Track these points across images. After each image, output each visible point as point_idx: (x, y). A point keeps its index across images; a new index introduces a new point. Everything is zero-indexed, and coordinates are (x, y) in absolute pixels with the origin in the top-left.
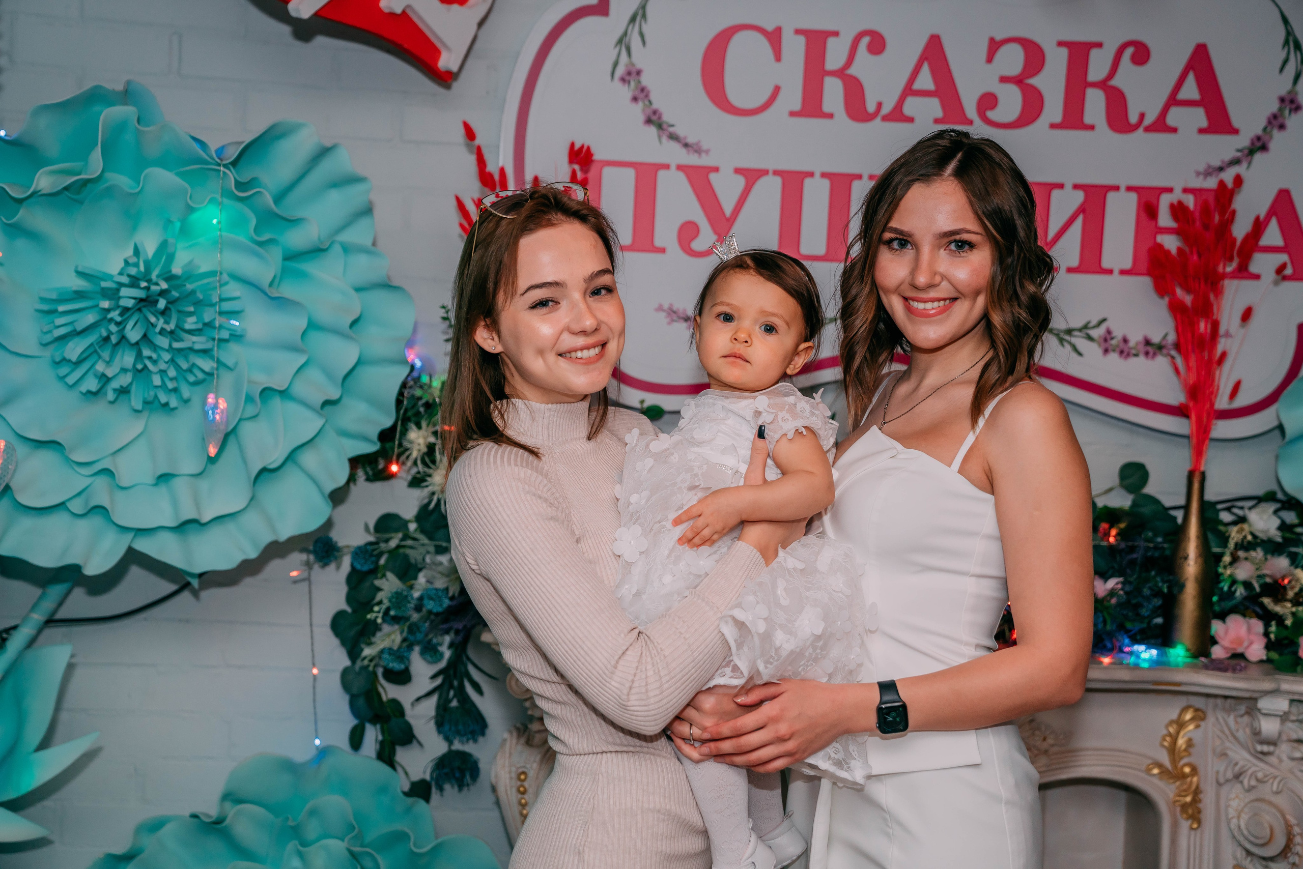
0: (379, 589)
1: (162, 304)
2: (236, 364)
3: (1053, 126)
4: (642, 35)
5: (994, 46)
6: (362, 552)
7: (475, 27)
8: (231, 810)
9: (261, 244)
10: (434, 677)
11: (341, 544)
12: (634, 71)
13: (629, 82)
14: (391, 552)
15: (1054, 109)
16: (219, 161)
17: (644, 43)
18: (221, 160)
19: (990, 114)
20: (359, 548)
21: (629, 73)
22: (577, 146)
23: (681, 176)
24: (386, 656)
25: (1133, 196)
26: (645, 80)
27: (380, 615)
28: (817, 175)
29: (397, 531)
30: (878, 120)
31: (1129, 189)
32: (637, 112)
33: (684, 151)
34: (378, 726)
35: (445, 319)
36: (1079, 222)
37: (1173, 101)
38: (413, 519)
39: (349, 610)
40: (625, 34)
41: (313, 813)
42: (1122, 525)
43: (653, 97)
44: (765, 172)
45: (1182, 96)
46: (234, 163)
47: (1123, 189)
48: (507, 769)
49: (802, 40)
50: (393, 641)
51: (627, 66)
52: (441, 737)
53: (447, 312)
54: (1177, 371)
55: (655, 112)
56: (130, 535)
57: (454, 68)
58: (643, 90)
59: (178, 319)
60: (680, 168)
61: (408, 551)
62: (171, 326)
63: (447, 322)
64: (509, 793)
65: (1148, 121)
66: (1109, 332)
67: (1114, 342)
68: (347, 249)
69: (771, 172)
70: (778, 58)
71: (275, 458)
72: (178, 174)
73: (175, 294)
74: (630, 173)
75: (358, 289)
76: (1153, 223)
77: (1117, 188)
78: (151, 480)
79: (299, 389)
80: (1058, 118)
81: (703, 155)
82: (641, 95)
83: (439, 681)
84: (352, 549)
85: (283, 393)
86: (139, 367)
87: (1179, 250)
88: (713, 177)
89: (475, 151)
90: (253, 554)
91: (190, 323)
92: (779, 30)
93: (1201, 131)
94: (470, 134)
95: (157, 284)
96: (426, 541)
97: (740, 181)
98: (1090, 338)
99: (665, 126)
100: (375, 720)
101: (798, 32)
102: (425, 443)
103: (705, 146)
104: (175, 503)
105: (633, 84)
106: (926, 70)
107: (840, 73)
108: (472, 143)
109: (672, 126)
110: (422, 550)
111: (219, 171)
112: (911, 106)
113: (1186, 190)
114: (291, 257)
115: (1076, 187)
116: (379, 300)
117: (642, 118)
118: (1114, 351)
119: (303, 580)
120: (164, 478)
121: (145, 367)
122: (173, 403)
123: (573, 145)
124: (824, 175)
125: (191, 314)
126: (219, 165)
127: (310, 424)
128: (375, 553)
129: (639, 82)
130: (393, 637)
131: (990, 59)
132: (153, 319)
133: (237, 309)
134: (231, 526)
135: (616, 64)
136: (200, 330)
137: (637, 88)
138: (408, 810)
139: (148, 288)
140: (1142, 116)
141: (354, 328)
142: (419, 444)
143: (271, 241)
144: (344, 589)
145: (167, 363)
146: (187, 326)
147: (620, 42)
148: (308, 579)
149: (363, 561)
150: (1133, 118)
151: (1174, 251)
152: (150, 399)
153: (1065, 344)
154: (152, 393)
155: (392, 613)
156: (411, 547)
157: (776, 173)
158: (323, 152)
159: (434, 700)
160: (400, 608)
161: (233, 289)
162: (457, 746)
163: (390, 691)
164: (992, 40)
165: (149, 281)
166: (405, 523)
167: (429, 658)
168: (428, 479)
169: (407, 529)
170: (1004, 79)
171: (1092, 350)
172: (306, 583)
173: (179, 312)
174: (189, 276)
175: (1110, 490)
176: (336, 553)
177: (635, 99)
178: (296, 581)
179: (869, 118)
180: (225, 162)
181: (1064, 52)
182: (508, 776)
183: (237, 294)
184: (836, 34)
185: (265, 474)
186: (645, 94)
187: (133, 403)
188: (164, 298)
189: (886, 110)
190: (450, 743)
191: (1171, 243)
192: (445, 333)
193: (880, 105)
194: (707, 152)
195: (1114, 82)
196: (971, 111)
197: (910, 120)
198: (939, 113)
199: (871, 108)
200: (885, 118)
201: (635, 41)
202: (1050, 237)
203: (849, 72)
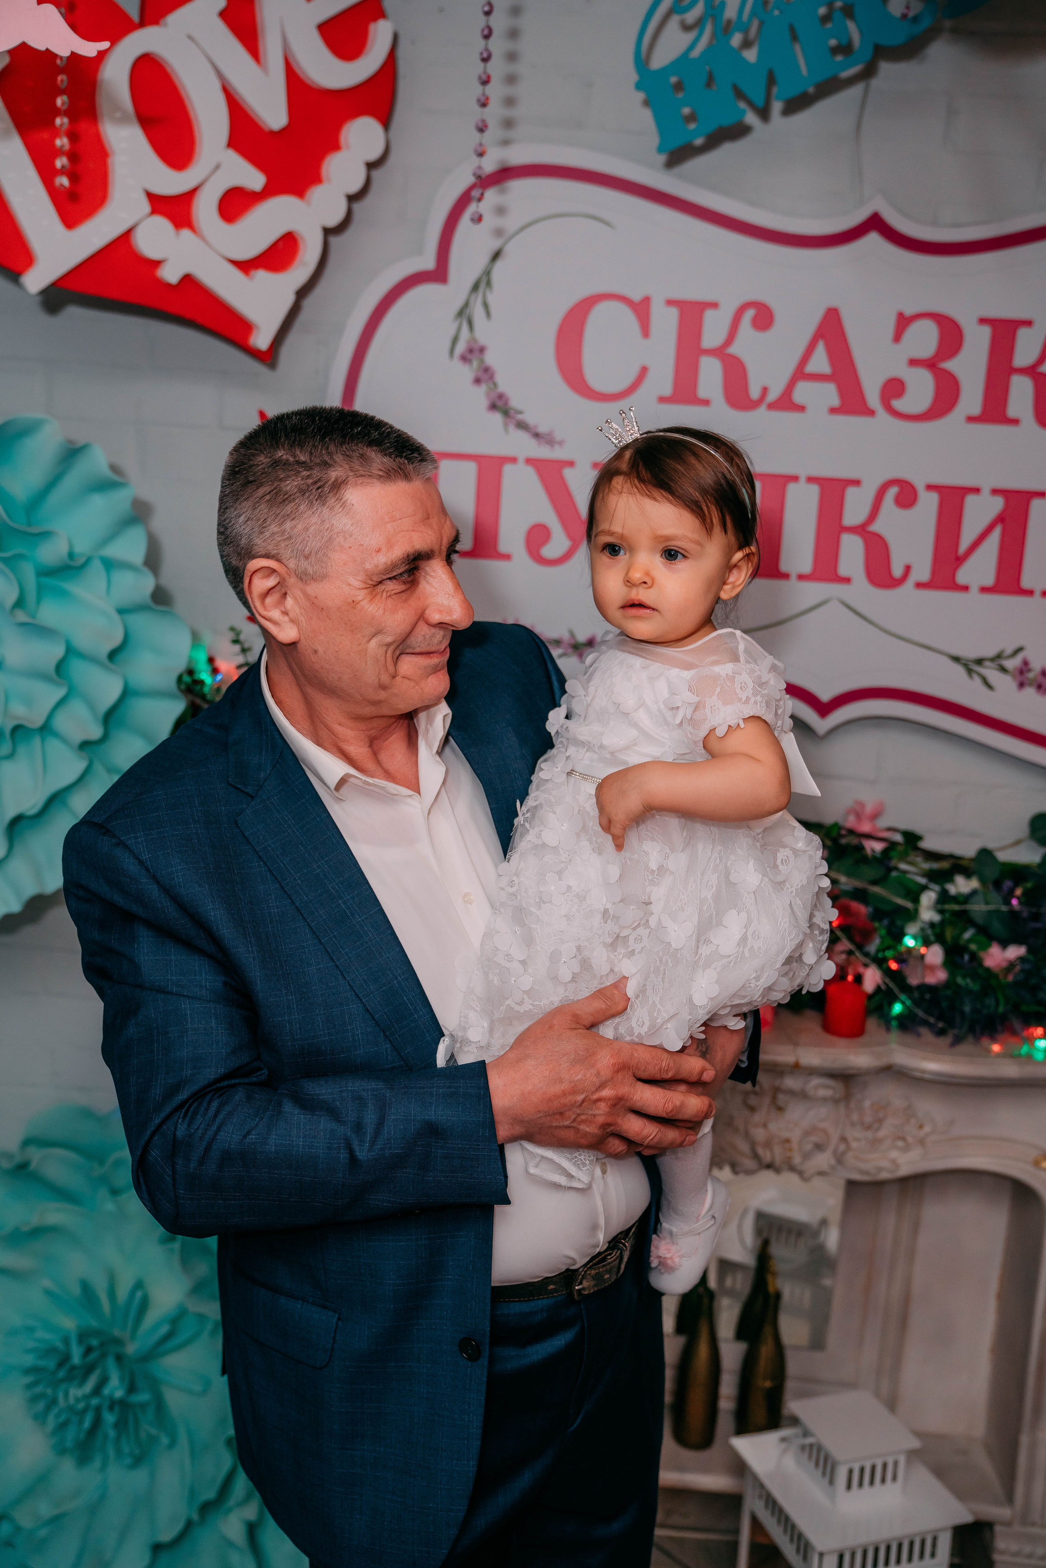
3: (971, 419)
4: (486, 305)
5: (903, 322)
8: (35, 1155)
9: (5, 560)
12: (476, 347)
13: (471, 361)
15: (972, 398)
17: (488, 314)
19: (897, 404)
21: (471, 351)
23: (530, 471)
26: (490, 358)
30: (763, 409)
32: (480, 396)
33: (533, 442)
35: (235, 643)
36: (996, 533)
40: (466, 305)
42: (1029, 885)
43: (499, 378)
49: (673, 313)
51: (468, 342)
55: (501, 396)
58: (487, 370)
60: (529, 461)
63: (239, 647)
66: (1026, 663)
67: (1031, 675)
68: (110, 565)
70: (646, 332)
71: (31, 806)
74: (471, 468)
75: (122, 612)
77: (1043, 495)
79: (59, 724)
80: (976, 410)
81: (557, 447)
82: (484, 376)
85: (44, 730)
88: (567, 473)
90: (15, 909)
92: (647, 300)
98: (1003, 669)
99: (512, 412)
101: (670, 303)
103: (558, 436)
105: (475, 363)
106: (820, 349)
107: (719, 352)
109: (520, 412)
112: (803, 392)
114: (47, 572)
115: (995, 492)
116: (146, 624)
117: (484, 403)
118: (1030, 685)
127: (71, 767)
129: (482, 361)
131: (897, 338)
135: (455, 340)
137: (479, 368)
141: (117, 657)
143: (20, 557)
147: (460, 313)
153: (976, 677)
158: (73, 452)
164: (901, 315)
170: (914, 362)
171: (1004, 683)
175: (1017, 843)
177: (477, 381)
179: (752, 405)
181: (987, 331)
184: (714, 305)
185: (21, 822)
186: (489, 375)
189: (772, 396)
192: (237, 658)
193: (765, 390)
194: (561, 443)
195: (1044, 369)
196: (873, 399)
197: (801, 408)
198: (836, 402)
199: (755, 393)
200: (772, 406)
201: (478, 312)
202: (962, 549)
203: (729, 351)
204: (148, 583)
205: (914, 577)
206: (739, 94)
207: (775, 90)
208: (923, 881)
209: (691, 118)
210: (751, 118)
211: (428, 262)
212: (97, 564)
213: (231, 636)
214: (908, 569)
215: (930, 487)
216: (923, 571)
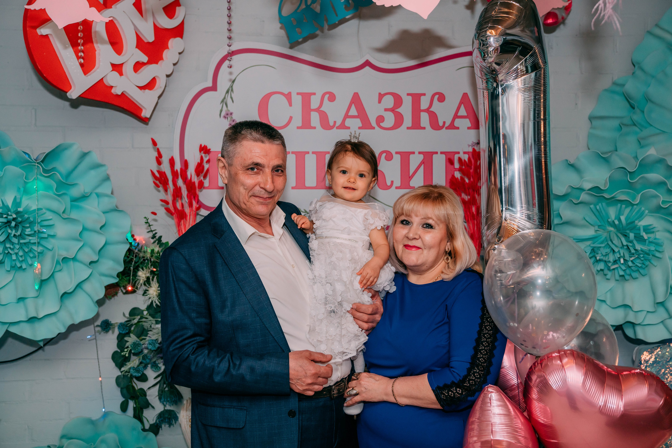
0: (127, 342)
1: (13, 224)
2: (53, 248)
3: (408, 128)
4: (232, 98)
5: (381, 96)
6: (122, 325)
7: (157, 99)
8: (65, 443)
9: (59, 196)
10: (155, 378)
11: (113, 322)
12: (229, 113)
13: (228, 118)
14: (135, 324)
15: (408, 121)
16: (35, 161)
17: (233, 102)
18: (36, 161)
19: (382, 124)
20: (121, 324)
21: (227, 114)
22: (203, 146)
24: (132, 370)
25: (444, 156)
26: (235, 117)
27: (127, 353)
28: (311, 153)
29: (138, 315)
30: (335, 129)
31: (442, 153)
34: (134, 401)
35: (146, 223)
36: (422, 167)
37: (456, 116)
38: (146, 309)
39: (119, 351)
40: (225, 98)
41: (103, 441)
45: (459, 114)
46: (42, 161)
47: (439, 153)
48: (185, 417)
49: (300, 97)
50: (135, 363)
51: (226, 111)
52: (161, 404)
53: (147, 220)
54: (466, 229)
56: (7, 326)
57: (148, 116)
59: (22, 230)
61: (144, 324)
62: (19, 233)
63: (148, 224)
64: (186, 427)
65: (447, 125)
68: (98, 195)
69: (291, 153)
70: (290, 105)
71: (70, 288)
72: (20, 168)
73: (20, 219)
75: (104, 213)
76: (452, 166)
77: (436, 153)
78: (15, 301)
79: (80, 256)
80: (410, 125)
83: (159, 379)
84: (118, 324)
85: (74, 259)
86: (6, 252)
87: (461, 177)
89: (157, 151)
90: (63, 330)
91: (28, 231)
92: (290, 93)
93: (469, 128)
94: (154, 143)
95: (11, 216)
96: (151, 319)
100: (132, 398)
101: (298, 94)
102: (145, 277)
104: (27, 311)
105: (229, 118)
106: (353, 106)
107: (317, 110)
108: (156, 147)
110: (150, 323)
111: (35, 165)
112: (348, 122)
113: (465, 153)
114: (74, 200)
115: (420, 153)
116: (113, 216)
119: (94, 339)
120: (21, 299)
121: (9, 252)
122: (24, 266)
123: (201, 145)
124: (313, 153)
125: (28, 227)
126: (35, 163)
127: (85, 272)
128: (128, 325)
129: (232, 118)
130: (135, 362)
131: (380, 102)
132: (10, 231)
133: (51, 224)
134: (53, 318)
135: (221, 111)
136: (34, 234)
137: (231, 120)
138: (145, 437)
139: (6, 217)
140: (444, 123)
141: (103, 229)
142: (143, 277)
143: (64, 194)
144: (116, 342)
145: (18, 249)
146: (26, 233)
147: (222, 101)
148: (96, 339)
149: (123, 329)
150: (441, 124)
151: (459, 178)
152: (14, 265)
154: (14, 263)
155: (133, 352)
156: (145, 322)
157: (293, 153)
158: (84, 155)
159: (157, 387)
160: (136, 349)
161: (49, 215)
162: (168, 408)
163: (139, 385)
164: (380, 94)
165: (8, 215)
166: (142, 311)
167: (154, 369)
168: (147, 292)
169: (143, 314)
170: (386, 110)
172: (95, 341)
173: (23, 227)
174: (26, 211)
176: (111, 327)
178: (90, 340)
179: (331, 128)
180: (37, 162)
181: (410, 98)
182: (185, 420)
183: (50, 218)
184: (314, 94)
185: (66, 295)
187: (6, 268)
188: (15, 221)
189: (338, 124)
190: (165, 406)
191: (458, 175)
192: (147, 229)
193: (335, 122)
195: (431, 109)
196: (374, 124)
197: (349, 128)
198: (361, 125)
199: (331, 124)
200: (337, 128)
201: (229, 101)
202: (411, 174)
203: (321, 109)
204: (114, 201)
205: (395, 185)
211: (210, 84)
212: (94, 195)
213: (145, 220)
214: (392, 182)
215: (397, 153)
216: (398, 183)
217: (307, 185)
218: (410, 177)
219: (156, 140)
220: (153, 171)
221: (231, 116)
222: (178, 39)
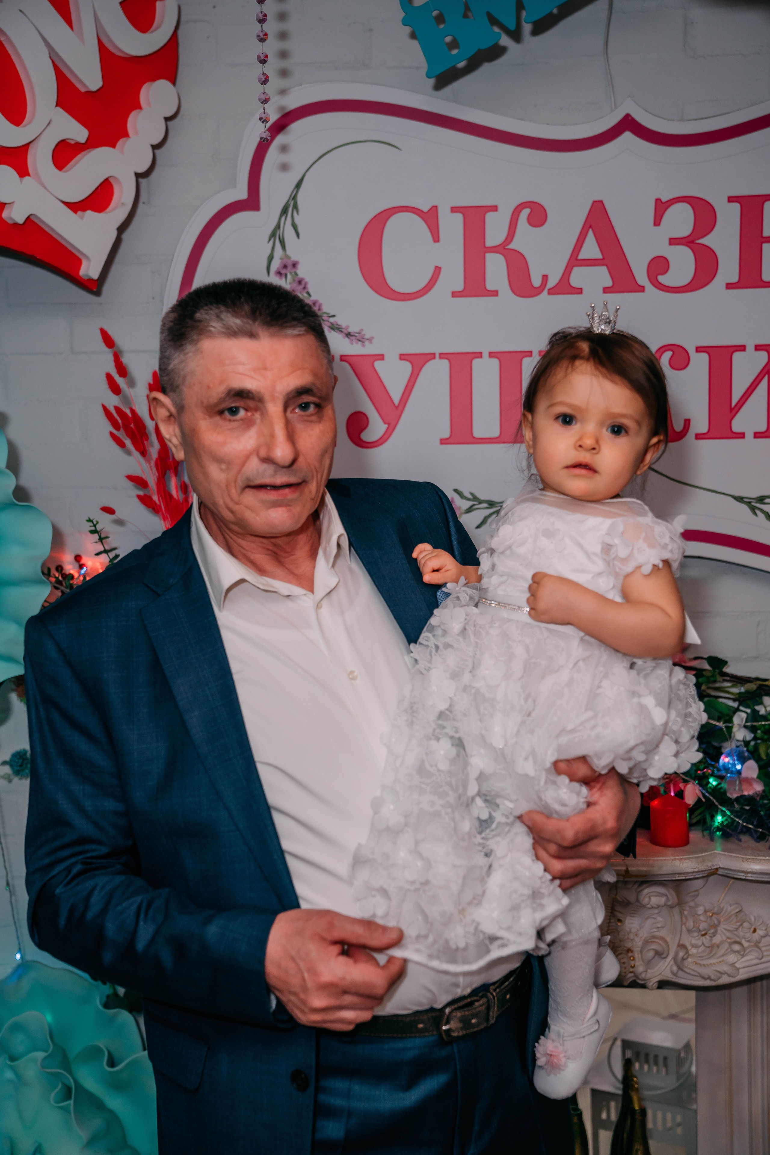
3: (730, 286)
4: (295, 226)
5: (661, 207)
12: (289, 263)
13: (286, 276)
17: (298, 235)
19: (662, 279)
21: (285, 267)
23: (345, 366)
26: (303, 272)
28: (486, 355)
30: (545, 294)
33: (346, 340)
35: (93, 532)
36: (764, 384)
40: (278, 226)
41: (15, 1028)
43: (313, 289)
44: (432, 356)
49: (459, 218)
51: (281, 259)
53: (95, 525)
58: (301, 282)
60: (344, 357)
63: (98, 536)
69: (437, 356)
70: (436, 238)
81: (367, 343)
82: (299, 287)
88: (378, 364)
92: (435, 208)
94: (108, 340)
97: (407, 367)
101: (454, 210)
103: (368, 335)
105: (289, 276)
106: (590, 237)
107: (502, 249)
108: (110, 350)
109: (333, 316)
112: (578, 277)
115: (759, 347)
124: (492, 355)
129: (296, 274)
131: (657, 221)
135: (271, 258)
137: (294, 280)
147: (273, 235)
153: (758, 513)
157: (442, 356)
170: (674, 241)
179: (535, 292)
181: (736, 207)
184: (494, 208)
186: (302, 286)
189: (552, 283)
192: (96, 546)
193: (545, 278)
194: (370, 340)
196: (642, 277)
197: (579, 291)
198: (609, 283)
199: (536, 282)
200: (551, 292)
201: (288, 232)
202: (734, 402)
203: (510, 246)
204: (10, 482)
205: (694, 429)
206: (493, 21)
207: (524, 14)
208: (735, 705)
209: (454, 45)
210: (505, 40)
211: (242, 193)
213: (88, 526)
214: (687, 423)
215: (699, 349)
216: (701, 423)
217: (478, 433)
218: (731, 410)
219: (111, 332)
220: (108, 407)
221: (294, 270)
222: (163, 84)
